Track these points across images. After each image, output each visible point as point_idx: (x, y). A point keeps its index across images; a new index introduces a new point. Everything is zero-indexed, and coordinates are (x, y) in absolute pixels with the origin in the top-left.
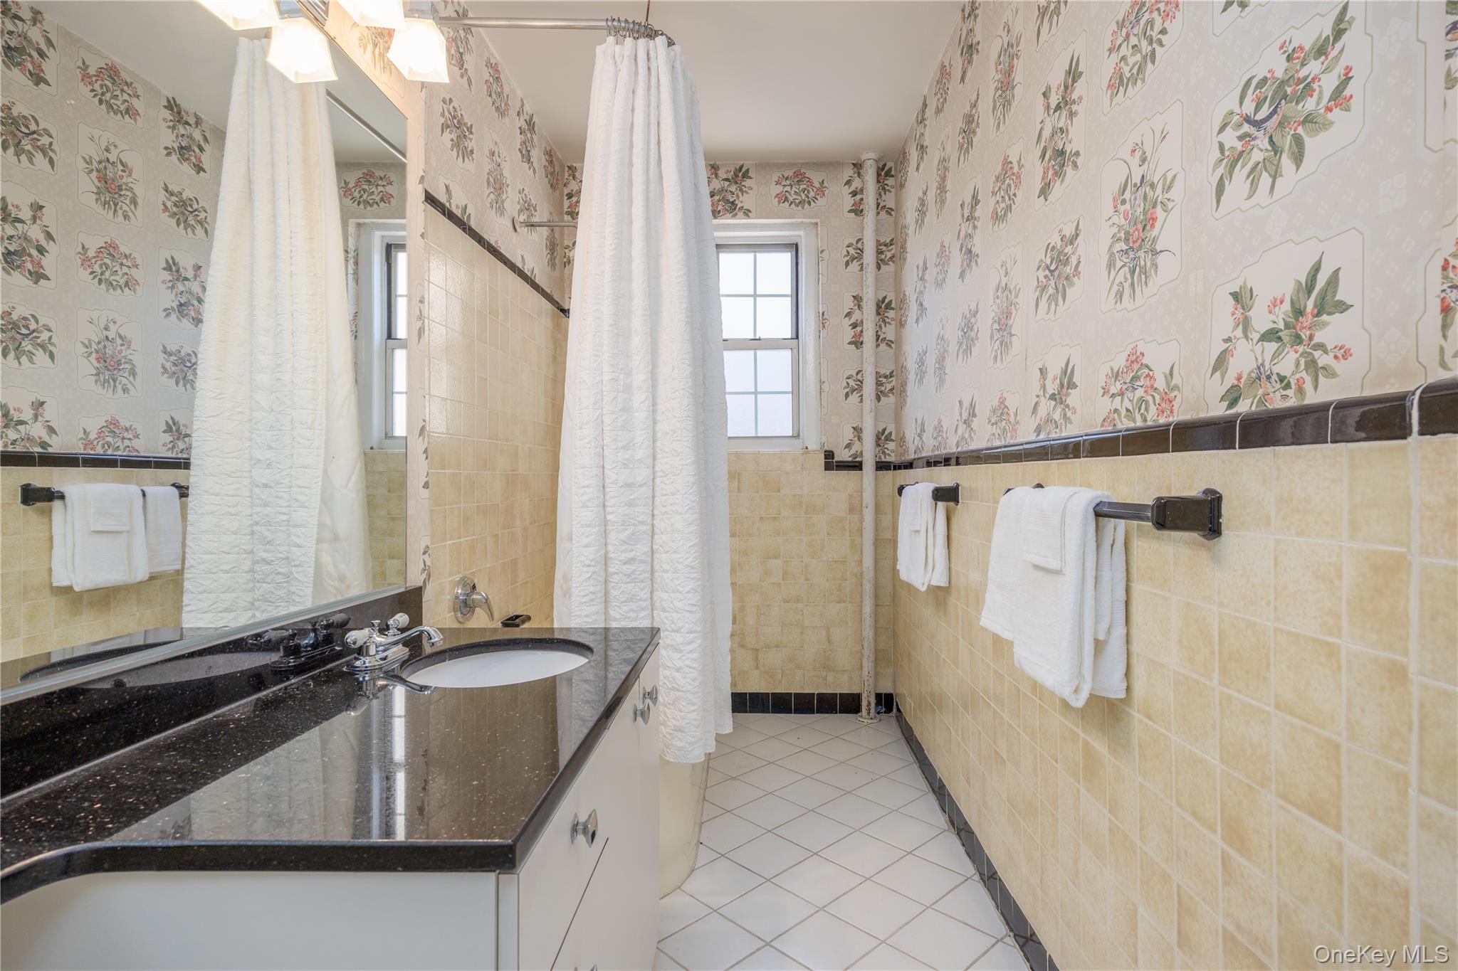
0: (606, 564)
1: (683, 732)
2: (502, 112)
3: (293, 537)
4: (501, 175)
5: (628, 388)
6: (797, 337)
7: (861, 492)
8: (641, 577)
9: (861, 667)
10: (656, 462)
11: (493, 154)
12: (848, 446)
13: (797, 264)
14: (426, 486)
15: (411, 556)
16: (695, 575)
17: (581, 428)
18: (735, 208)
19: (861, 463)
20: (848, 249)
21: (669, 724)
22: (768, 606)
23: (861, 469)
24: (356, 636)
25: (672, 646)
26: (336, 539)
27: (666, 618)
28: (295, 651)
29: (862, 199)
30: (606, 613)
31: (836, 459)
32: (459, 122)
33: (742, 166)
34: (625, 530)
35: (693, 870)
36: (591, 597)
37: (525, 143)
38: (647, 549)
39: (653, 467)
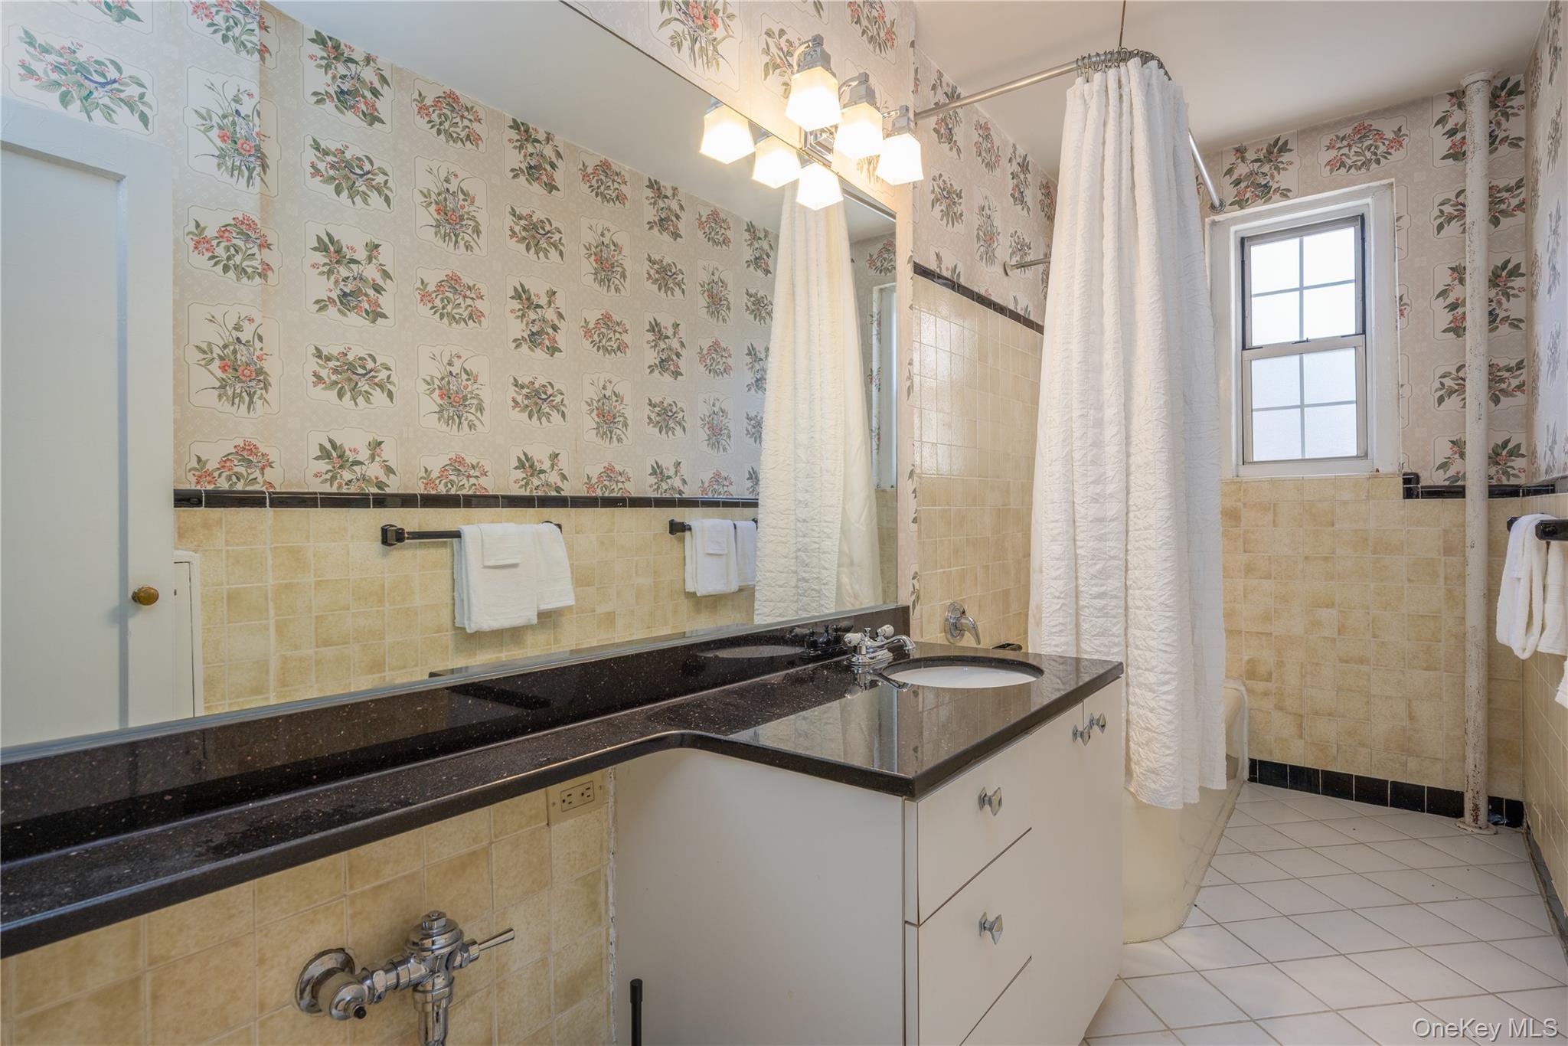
0: (1077, 597)
1: (1157, 774)
2: (991, 166)
3: (822, 562)
4: (992, 226)
5: (1099, 423)
6: (1364, 332)
7: (1463, 526)
8: (1113, 612)
9: (1464, 758)
10: (1130, 496)
11: (983, 209)
12: (1444, 466)
13: (1363, 239)
14: (915, 521)
15: (902, 580)
16: (1170, 614)
17: (1050, 465)
18: (1269, 192)
19: (1463, 487)
20: (1441, 208)
21: (1143, 764)
22: (1317, 664)
23: (1464, 497)
24: (852, 638)
25: (1145, 685)
26: (852, 564)
27: (1140, 656)
28: (814, 645)
29: (1464, 138)
30: (1078, 645)
31: (1423, 483)
32: (949, 192)
33: (1279, 139)
34: (1095, 564)
35: (1180, 928)
36: (1061, 627)
37: (1017, 186)
38: (1119, 584)
39: (1127, 502)
